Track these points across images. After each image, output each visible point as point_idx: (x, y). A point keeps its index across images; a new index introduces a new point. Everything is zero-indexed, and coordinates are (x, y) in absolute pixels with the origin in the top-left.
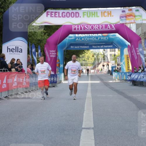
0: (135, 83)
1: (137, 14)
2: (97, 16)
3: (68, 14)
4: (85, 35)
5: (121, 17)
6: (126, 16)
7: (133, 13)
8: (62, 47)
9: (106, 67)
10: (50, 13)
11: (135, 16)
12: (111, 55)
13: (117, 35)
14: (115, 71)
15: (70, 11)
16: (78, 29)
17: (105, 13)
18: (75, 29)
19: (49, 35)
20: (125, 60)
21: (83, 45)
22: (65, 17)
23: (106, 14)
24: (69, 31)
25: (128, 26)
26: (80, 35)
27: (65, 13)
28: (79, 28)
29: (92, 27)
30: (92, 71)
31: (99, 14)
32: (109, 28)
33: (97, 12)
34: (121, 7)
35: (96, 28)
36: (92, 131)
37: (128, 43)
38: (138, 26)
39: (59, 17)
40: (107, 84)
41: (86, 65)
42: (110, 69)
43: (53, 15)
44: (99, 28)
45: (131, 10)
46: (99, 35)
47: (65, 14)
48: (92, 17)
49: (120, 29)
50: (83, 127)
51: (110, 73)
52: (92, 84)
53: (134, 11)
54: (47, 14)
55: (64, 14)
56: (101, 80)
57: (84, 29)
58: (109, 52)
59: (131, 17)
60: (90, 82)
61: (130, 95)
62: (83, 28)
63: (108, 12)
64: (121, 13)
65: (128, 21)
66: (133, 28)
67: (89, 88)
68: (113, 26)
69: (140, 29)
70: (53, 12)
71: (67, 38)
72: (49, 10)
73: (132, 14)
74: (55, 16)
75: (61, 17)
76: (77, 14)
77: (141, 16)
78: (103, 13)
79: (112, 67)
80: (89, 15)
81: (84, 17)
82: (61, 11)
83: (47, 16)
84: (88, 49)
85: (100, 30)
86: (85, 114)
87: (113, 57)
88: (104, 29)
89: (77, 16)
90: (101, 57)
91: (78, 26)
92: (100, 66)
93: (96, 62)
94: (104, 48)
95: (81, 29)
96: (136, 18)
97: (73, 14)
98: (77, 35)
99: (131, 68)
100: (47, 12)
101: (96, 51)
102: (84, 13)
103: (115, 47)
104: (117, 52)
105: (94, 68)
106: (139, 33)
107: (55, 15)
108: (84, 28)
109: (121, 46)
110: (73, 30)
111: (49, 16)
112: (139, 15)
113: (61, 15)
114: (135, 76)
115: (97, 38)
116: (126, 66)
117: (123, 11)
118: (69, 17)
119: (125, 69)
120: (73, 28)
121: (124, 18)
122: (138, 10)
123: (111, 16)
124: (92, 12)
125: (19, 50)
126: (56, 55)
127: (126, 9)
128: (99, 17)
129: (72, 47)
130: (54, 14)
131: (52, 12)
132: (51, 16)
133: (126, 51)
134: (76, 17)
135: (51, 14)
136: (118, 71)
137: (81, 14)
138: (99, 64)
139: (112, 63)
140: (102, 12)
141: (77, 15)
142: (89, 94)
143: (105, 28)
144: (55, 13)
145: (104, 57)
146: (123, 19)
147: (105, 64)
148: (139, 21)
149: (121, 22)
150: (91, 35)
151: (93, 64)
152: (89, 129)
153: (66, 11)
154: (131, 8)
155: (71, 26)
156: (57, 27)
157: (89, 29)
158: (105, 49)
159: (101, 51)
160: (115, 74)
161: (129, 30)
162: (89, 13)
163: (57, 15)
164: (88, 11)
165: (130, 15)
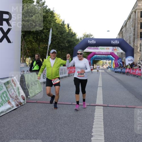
0: (116, 72)
1: (118, 49)
4: (100, 55)
5: (112, 50)
6: (114, 50)
8: (92, 59)
9: (106, 66)
11: (117, 50)
12: (108, 62)
13: (111, 56)
14: (110, 68)
15: (95, 47)
19: (88, 55)
20: (113, 64)
21: (99, 58)
23: (107, 49)
24: (95, 54)
25: (114, 53)
30: (102, 67)
31: (105, 49)
32: (108, 53)
34: (112, 46)
35: (104, 53)
36: (101, 88)
37: (114, 59)
38: (118, 53)
39: (92, 49)
40: (106, 72)
41: (100, 65)
42: (108, 67)
45: (116, 48)
46: (105, 55)
48: (103, 50)
49: (112, 54)
50: (99, 86)
51: (108, 68)
52: (101, 72)
53: (117, 48)
54: (88, 48)
56: (105, 70)
58: (107, 61)
60: (101, 71)
61: (114, 76)
64: (112, 49)
65: (114, 52)
66: (116, 54)
67: (101, 73)
69: (118, 54)
71: (94, 56)
72: (89, 47)
74: (90, 49)
77: (119, 50)
78: (106, 49)
79: (108, 66)
82: (92, 47)
84: (101, 60)
85: (105, 54)
86: (99, 82)
87: (109, 63)
88: (106, 54)
90: (105, 63)
92: (104, 66)
93: (103, 64)
94: (106, 60)
98: (97, 55)
99: (115, 66)
101: (103, 61)
103: (109, 60)
104: (110, 61)
105: (102, 66)
106: (118, 55)
109: (112, 59)
114: (116, 70)
116: (113, 66)
117: (113, 48)
118: (95, 49)
119: (113, 67)
122: (118, 48)
123: (109, 49)
124: (103, 48)
126: (90, 62)
127: (114, 47)
129: (95, 59)
133: (113, 61)
136: (111, 68)
138: (104, 65)
139: (108, 65)
141: (98, 49)
142: (100, 75)
145: (106, 63)
147: (106, 65)
148: (118, 52)
149: (112, 52)
150: (102, 55)
151: (102, 65)
152: (101, 87)
153: (94, 47)
155: (95, 52)
156: (91, 52)
157: (101, 54)
159: (105, 61)
160: (109, 69)
161: (115, 54)
164: (101, 48)
165: (115, 50)
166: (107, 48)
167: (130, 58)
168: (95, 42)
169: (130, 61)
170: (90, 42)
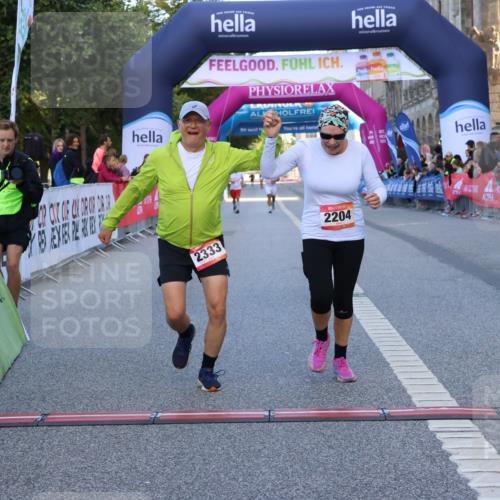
1: (390, 61)
2: (311, 67)
3: (252, 64)
4: (269, 105)
5: (359, 68)
6: (368, 67)
7: (381, 60)
8: (226, 131)
10: (215, 63)
11: (386, 67)
16: (261, 94)
17: (327, 61)
18: (254, 94)
22: (246, 69)
23: (328, 63)
24: (242, 97)
26: (259, 106)
27: (245, 61)
28: (263, 91)
29: (289, 90)
31: (315, 63)
32: (322, 92)
33: (310, 60)
35: (296, 92)
39: (235, 69)
43: (223, 67)
44: (302, 90)
45: (378, 54)
47: (247, 64)
48: (301, 68)
52: (284, 202)
53: (384, 56)
54: (211, 65)
55: (244, 64)
57: (273, 94)
59: (378, 68)
62: (270, 91)
63: (332, 58)
64: (358, 61)
65: (371, 76)
68: (330, 88)
70: (222, 61)
71: (239, 112)
72: (215, 57)
73: (382, 62)
74: (226, 69)
75: (237, 70)
76: (271, 63)
77: (398, 66)
78: (322, 61)
80: (294, 65)
81: (284, 69)
82: (238, 59)
83: (211, 69)
89: (271, 67)
91: (261, 88)
94: (306, 131)
95: (267, 93)
96: (389, 69)
97: (261, 63)
98: (252, 106)
100: (211, 61)
102: (284, 60)
107: (227, 65)
108: (273, 91)
110: (251, 96)
111: (215, 68)
112: (394, 65)
113: (237, 66)
115: (293, 111)
117: (363, 57)
118: (255, 69)
120: (251, 91)
121: (365, 71)
122: (391, 55)
123: (338, 66)
124: (300, 60)
125: (156, 138)
127: (369, 53)
128: (313, 68)
129: (242, 130)
130: (223, 63)
131: (219, 61)
132: (219, 69)
134: (269, 69)
135: (219, 65)
137: (278, 64)
140: (320, 59)
141: (269, 64)
143: (315, 90)
144: (227, 61)
146: (362, 71)
149: (359, 78)
150: (280, 105)
154: (378, 50)
155: (247, 88)
158: (297, 134)
162: (294, 62)
163: (231, 67)
164: (293, 57)
165: (376, 65)
166: (326, 58)
167: (466, 112)
168: (252, 26)
169: (465, 128)
170: (224, 26)
